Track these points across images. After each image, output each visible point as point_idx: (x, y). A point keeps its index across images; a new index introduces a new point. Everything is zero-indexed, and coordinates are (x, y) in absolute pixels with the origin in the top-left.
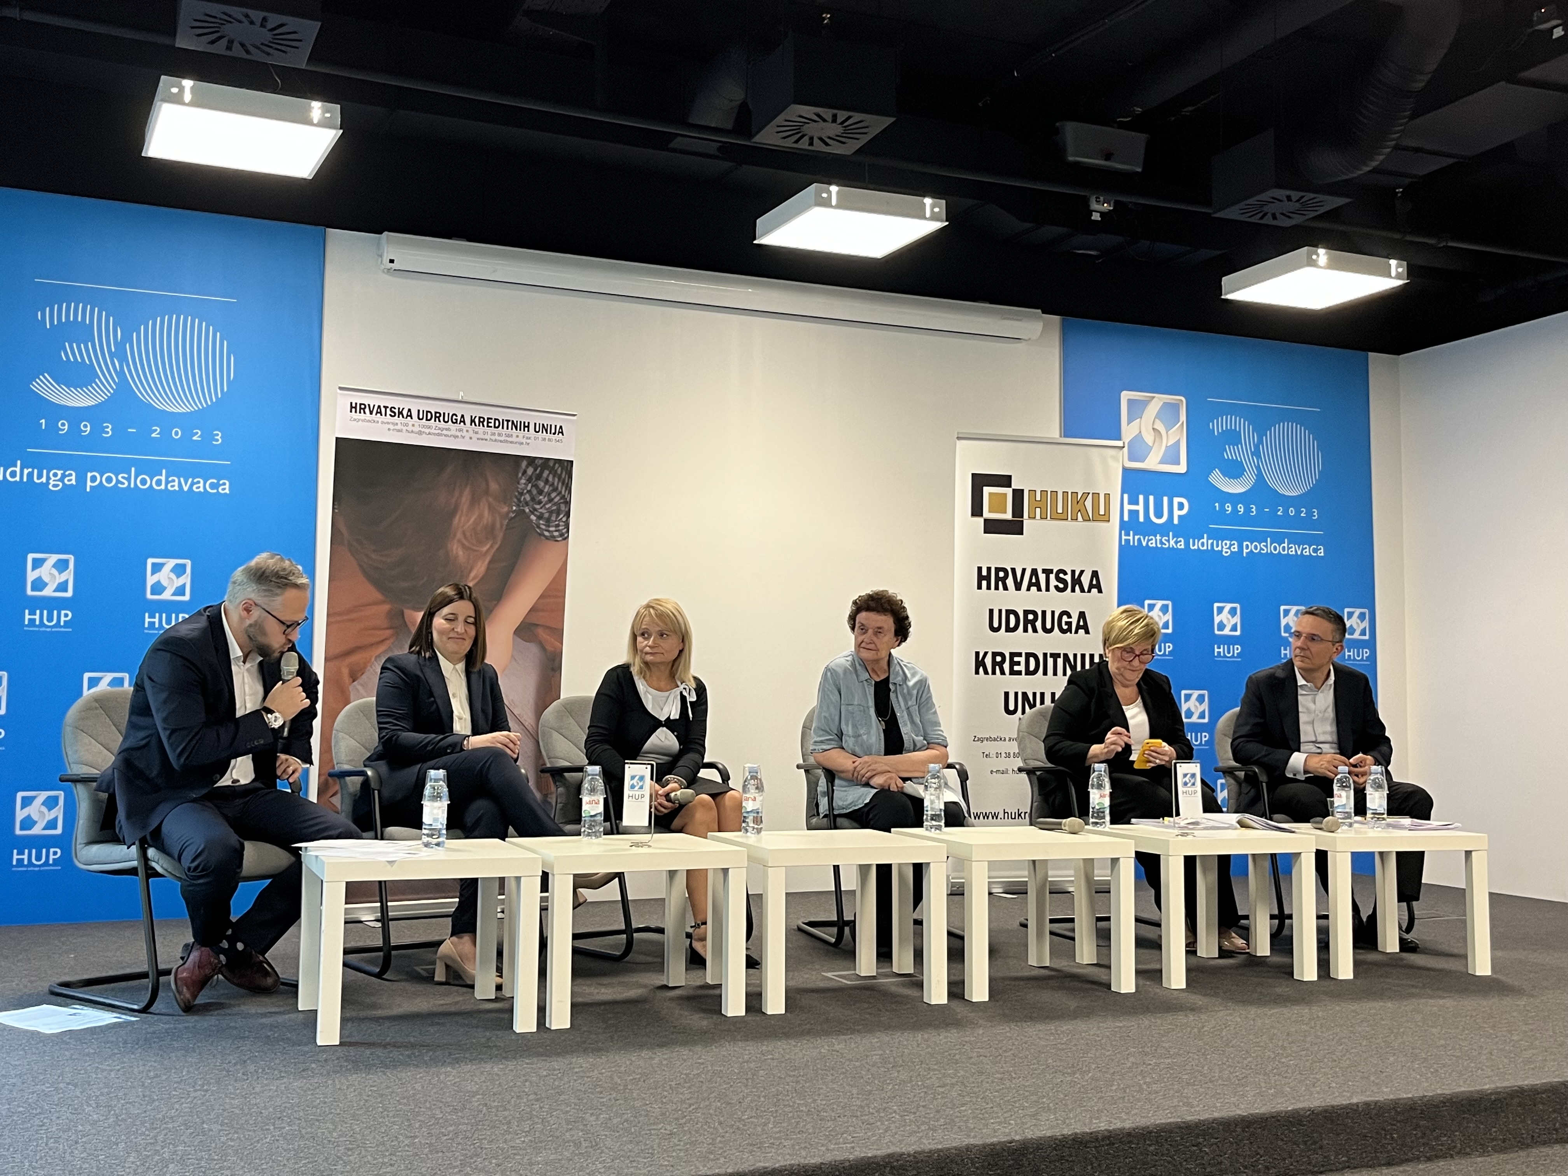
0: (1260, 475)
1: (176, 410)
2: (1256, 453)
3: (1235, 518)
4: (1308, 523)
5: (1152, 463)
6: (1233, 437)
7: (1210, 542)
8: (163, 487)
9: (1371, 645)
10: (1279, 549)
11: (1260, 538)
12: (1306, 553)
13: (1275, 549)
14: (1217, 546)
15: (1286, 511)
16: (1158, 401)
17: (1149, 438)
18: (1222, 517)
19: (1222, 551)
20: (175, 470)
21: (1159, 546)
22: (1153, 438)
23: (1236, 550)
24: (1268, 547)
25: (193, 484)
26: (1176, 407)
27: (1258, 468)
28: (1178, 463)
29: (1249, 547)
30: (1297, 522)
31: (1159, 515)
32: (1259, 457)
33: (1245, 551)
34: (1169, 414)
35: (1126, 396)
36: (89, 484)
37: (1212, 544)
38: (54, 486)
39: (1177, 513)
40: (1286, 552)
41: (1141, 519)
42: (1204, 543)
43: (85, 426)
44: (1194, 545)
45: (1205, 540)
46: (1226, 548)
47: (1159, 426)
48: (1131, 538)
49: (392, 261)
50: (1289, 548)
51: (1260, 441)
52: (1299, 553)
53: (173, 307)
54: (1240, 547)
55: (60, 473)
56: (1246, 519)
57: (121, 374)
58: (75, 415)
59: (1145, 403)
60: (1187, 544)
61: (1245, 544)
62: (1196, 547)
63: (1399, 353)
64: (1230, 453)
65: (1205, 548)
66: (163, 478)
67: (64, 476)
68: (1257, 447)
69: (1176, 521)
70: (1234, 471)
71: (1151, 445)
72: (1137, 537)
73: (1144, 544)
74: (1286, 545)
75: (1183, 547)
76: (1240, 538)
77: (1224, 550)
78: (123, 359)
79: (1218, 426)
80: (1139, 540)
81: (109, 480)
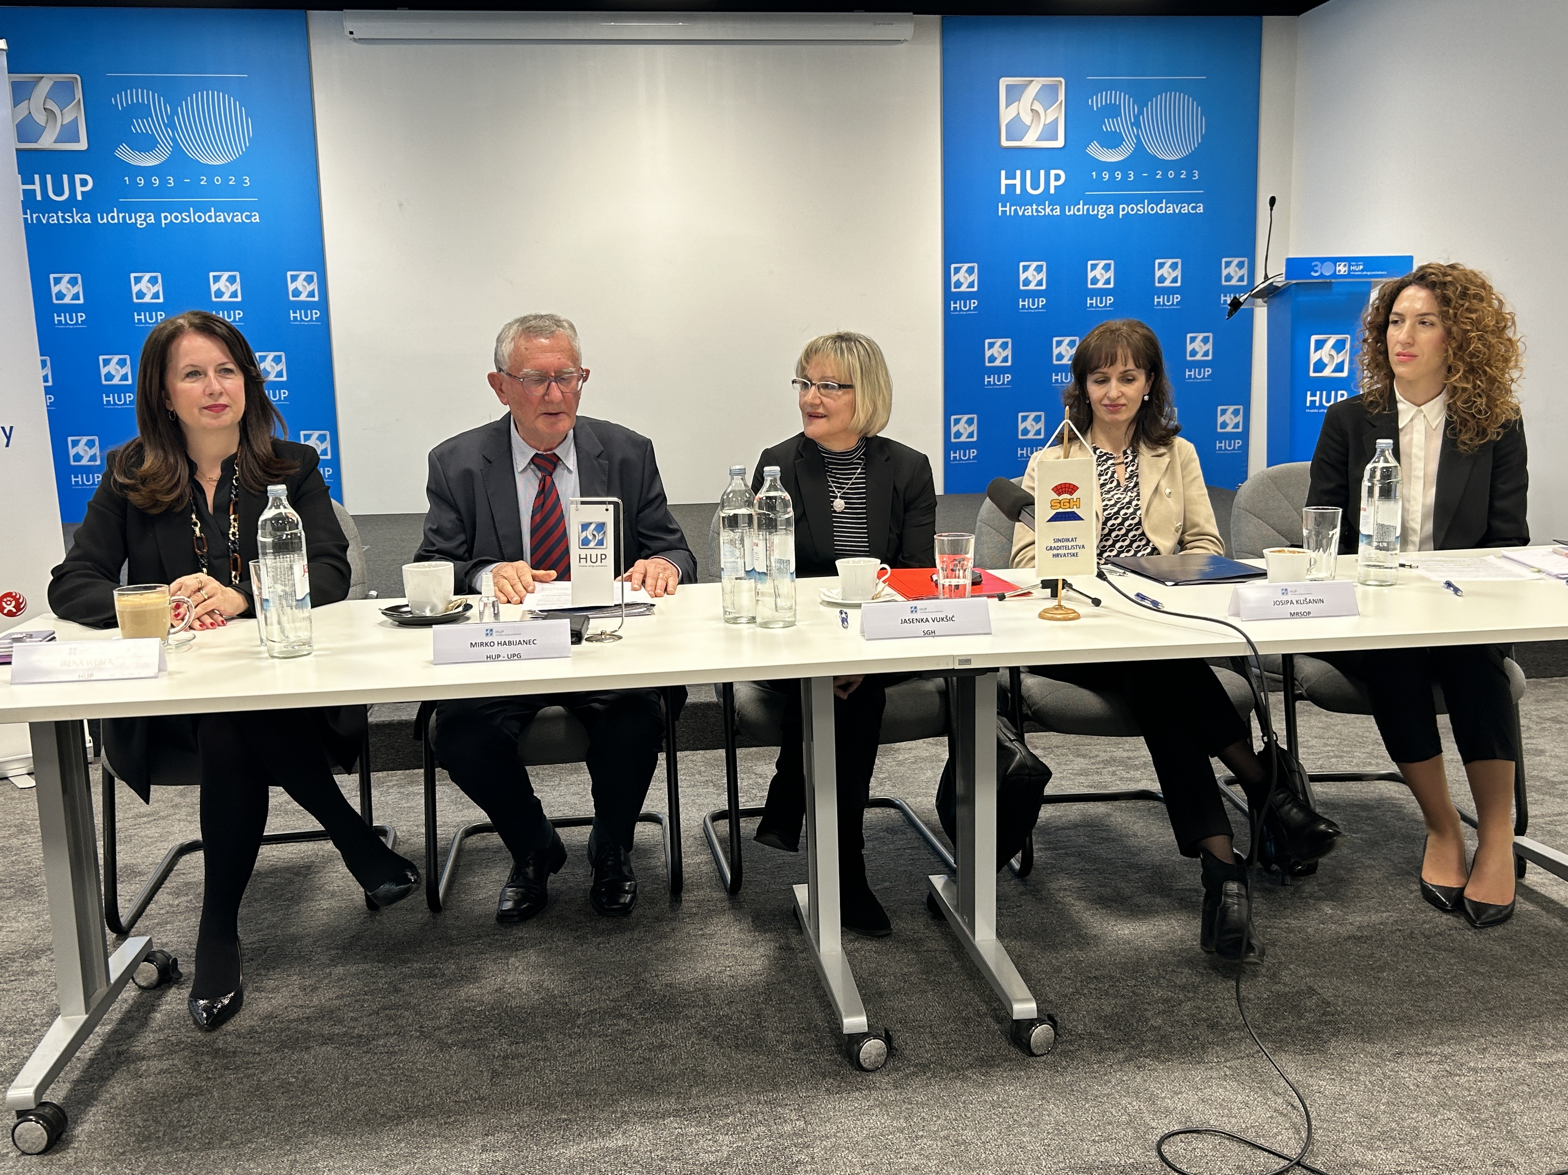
0: (1139, 144)
1: (215, 163)
2: (1136, 124)
3: (1112, 184)
4: (1188, 183)
6: (1113, 111)
7: (1086, 207)
8: (213, 220)
10: (1157, 209)
11: (1139, 200)
12: (1185, 211)
14: (1093, 211)
15: (1165, 174)
16: (1036, 84)
17: (1027, 118)
18: (1099, 184)
20: (219, 208)
21: (1035, 214)
23: (1112, 212)
24: (1146, 208)
25: (233, 216)
26: (1054, 88)
27: (1137, 137)
28: (1055, 138)
29: (1125, 210)
30: (1178, 183)
31: (1035, 186)
32: (1139, 127)
33: (1121, 213)
34: (1047, 95)
35: (1004, 82)
36: (163, 222)
37: (1088, 209)
38: (141, 224)
39: (1053, 184)
40: (1163, 211)
42: (1080, 209)
44: (1069, 211)
45: (1081, 206)
46: (1102, 212)
47: (1037, 106)
48: (1008, 209)
49: (351, 33)
50: (1166, 208)
51: (1141, 112)
52: (1177, 211)
53: (203, 85)
54: (1117, 210)
55: (143, 215)
56: (1124, 184)
57: (174, 140)
58: (147, 172)
59: (1024, 87)
60: (1063, 210)
61: (1121, 207)
62: (1072, 212)
63: (1298, 12)
64: (1109, 126)
65: (1081, 213)
66: (213, 214)
67: (146, 217)
68: (1137, 118)
69: (1052, 191)
70: (1113, 141)
71: (1028, 123)
72: (1013, 208)
73: (1020, 214)
74: (1163, 205)
75: (1058, 213)
76: (1116, 202)
78: (174, 128)
79: (1096, 102)
80: (1016, 210)
81: (176, 218)
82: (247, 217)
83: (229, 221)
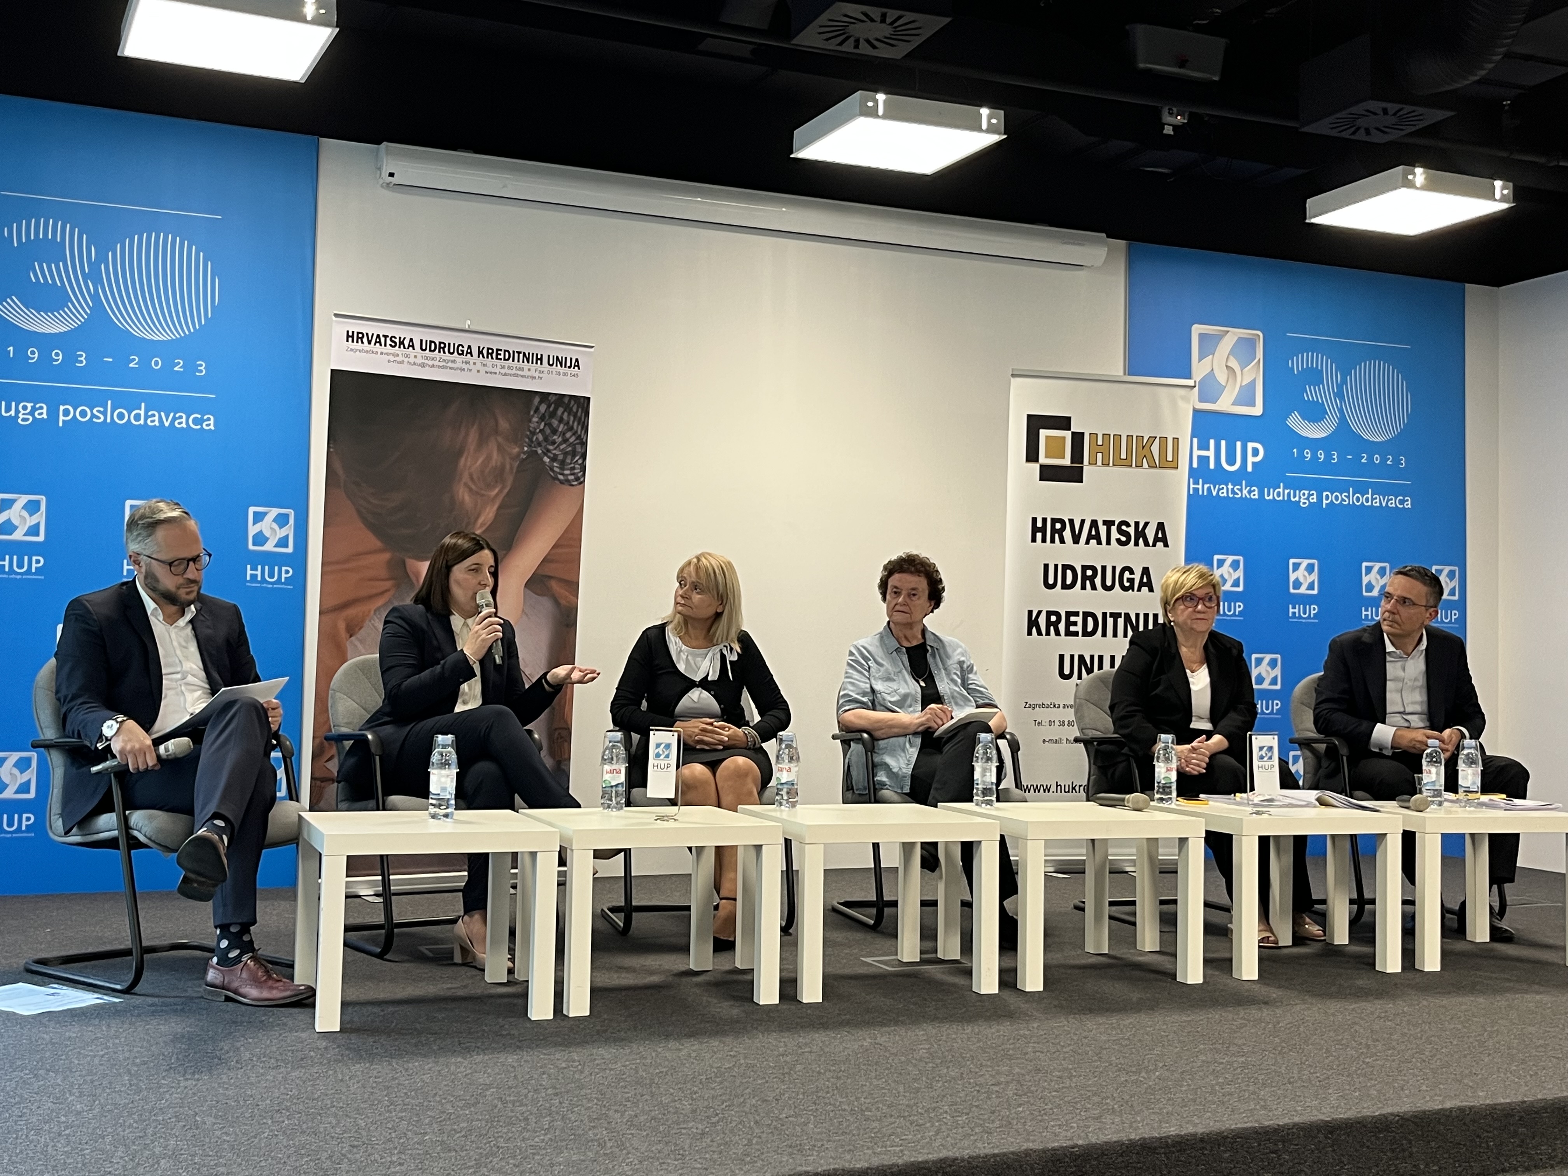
0: (1342, 418)
1: (156, 338)
2: (1340, 395)
3: (1314, 466)
4: (1394, 471)
5: (1225, 404)
6: (1314, 377)
7: (1286, 491)
8: (142, 422)
9: (1462, 605)
10: (1363, 500)
11: (1342, 488)
12: (1392, 504)
13: (1358, 499)
14: (1295, 496)
15: (1370, 458)
16: (1233, 335)
17: (1221, 376)
18: (1300, 464)
19: (1300, 501)
20: (154, 404)
21: (1231, 496)
22: (1226, 377)
23: (1315, 500)
24: (1348, 498)
25: (174, 419)
26: (1251, 343)
27: (1341, 410)
28: (1253, 404)
29: (1329, 498)
30: (1382, 470)
31: (1231, 461)
32: (1342, 399)
33: (1325, 502)
34: (1244, 349)
35: (1197, 330)
36: (61, 418)
37: (1289, 494)
38: (24, 420)
39: (1251, 459)
40: (1369, 503)
41: (1212, 466)
42: (1279, 494)
43: (57, 355)
45: (1281, 490)
46: (1304, 498)
47: (1234, 363)
48: (1200, 487)
49: (391, 175)
50: (1373, 499)
51: (1344, 381)
52: (1384, 505)
53: (153, 224)
54: (1320, 497)
55: (29, 405)
56: (1327, 467)
57: (95, 297)
58: (46, 342)
59: (1219, 337)
60: (1261, 493)
61: (1325, 494)
62: (1271, 497)
63: (1498, 284)
64: (1311, 394)
65: (1281, 498)
66: (142, 412)
67: (34, 409)
68: (1340, 387)
69: (1250, 469)
70: (1314, 414)
71: (1224, 384)
72: (1206, 486)
73: (1214, 494)
74: (1369, 496)
75: (1256, 497)
76: (1320, 487)
77: (1302, 501)
78: (98, 281)
79: (1298, 364)
80: (1209, 488)
81: (83, 414)
82: (196, 422)
83: (167, 424)
